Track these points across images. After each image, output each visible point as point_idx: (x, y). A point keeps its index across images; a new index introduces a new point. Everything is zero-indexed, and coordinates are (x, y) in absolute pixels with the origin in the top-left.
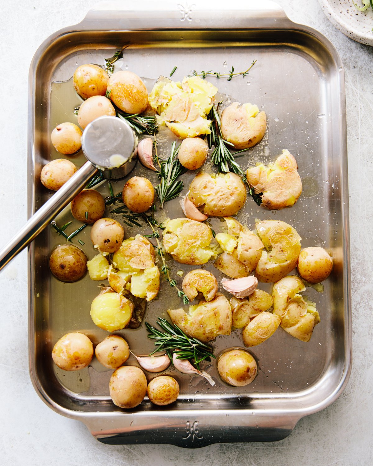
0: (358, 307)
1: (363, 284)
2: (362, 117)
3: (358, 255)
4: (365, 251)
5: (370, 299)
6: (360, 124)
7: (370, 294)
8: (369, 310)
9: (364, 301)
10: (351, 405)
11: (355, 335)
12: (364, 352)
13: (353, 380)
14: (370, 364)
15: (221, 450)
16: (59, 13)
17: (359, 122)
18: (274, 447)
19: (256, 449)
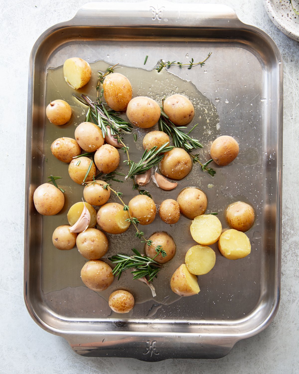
0: (286, 254)
1: (291, 236)
2: (296, 101)
3: (288, 213)
4: (294, 210)
5: (297, 248)
6: (294, 107)
7: (297, 244)
8: (295, 257)
9: (291, 250)
10: (278, 332)
11: (283, 277)
12: (290, 290)
13: (280, 312)
14: (294, 300)
15: (173, 363)
16: (56, 11)
17: (294, 106)
18: (215, 362)
19: (201, 363)
